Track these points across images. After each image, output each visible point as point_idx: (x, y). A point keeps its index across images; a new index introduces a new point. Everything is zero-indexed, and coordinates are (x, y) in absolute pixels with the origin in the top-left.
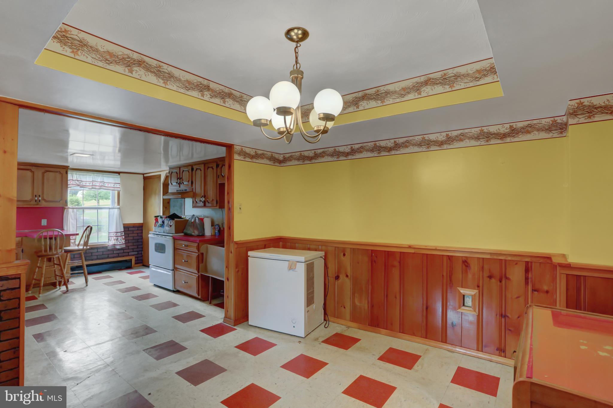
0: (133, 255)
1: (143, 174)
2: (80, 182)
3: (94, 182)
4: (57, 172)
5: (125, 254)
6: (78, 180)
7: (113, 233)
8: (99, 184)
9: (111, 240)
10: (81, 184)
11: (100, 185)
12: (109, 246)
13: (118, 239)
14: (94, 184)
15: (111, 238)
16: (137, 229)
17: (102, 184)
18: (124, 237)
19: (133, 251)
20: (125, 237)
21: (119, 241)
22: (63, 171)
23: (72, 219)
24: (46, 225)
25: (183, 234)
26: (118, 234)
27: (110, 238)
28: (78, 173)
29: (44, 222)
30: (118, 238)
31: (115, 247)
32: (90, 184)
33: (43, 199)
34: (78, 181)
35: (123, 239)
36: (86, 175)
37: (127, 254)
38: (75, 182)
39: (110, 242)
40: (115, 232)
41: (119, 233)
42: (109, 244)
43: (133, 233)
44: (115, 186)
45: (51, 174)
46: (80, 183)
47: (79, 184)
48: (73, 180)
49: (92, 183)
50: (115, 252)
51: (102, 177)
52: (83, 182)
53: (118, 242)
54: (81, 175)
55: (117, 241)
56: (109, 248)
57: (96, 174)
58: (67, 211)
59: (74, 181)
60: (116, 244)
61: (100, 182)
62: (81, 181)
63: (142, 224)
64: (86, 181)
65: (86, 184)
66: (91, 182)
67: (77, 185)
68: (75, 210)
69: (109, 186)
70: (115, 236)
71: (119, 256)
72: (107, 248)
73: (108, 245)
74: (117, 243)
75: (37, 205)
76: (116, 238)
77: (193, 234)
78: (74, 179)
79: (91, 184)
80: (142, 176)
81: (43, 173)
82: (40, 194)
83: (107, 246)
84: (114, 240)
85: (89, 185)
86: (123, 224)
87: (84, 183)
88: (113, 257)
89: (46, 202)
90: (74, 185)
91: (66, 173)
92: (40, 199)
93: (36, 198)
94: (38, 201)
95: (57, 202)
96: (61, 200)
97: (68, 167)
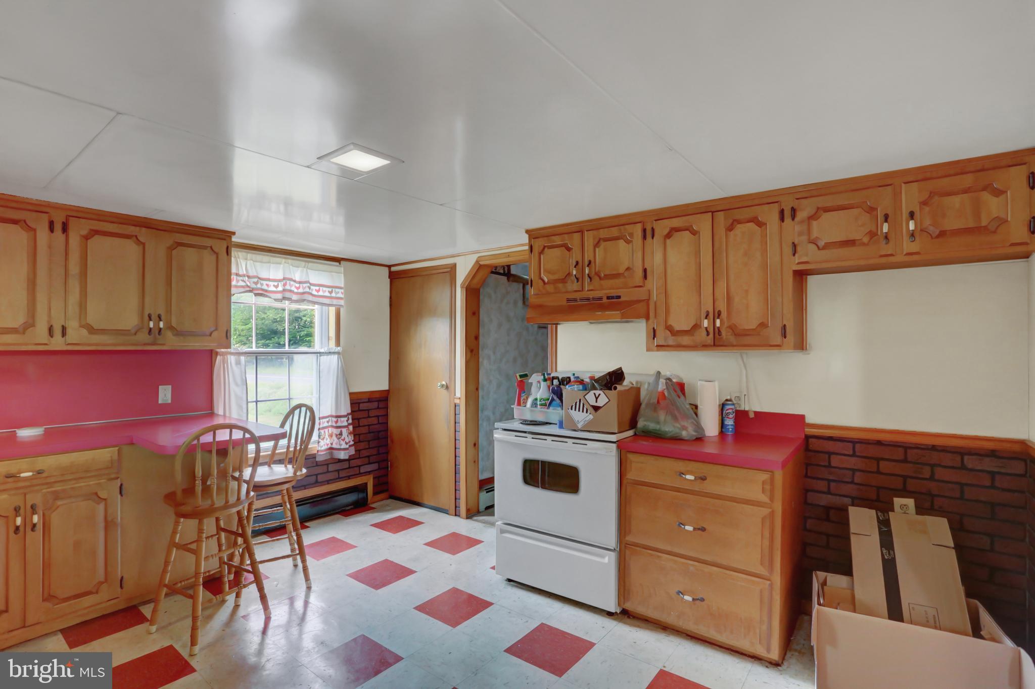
0: (369, 473)
1: (389, 267)
2: (255, 280)
3: (288, 282)
4: (205, 248)
5: (351, 472)
6: (251, 274)
7: (328, 419)
8: (298, 288)
9: (323, 439)
10: (259, 286)
11: (301, 290)
12: (319, 453)
13: (341, 434)
14: (288, 287)
15: (324, 431)
16: (375, 405)
17: (304, 288)
18: (351, 428)
19: (369, 463)
20: (353, 428)
21: (344, 440)
22: (220, 247)
23: (237, 385)
24: (169, 401)
25: (631, 433)
26: (342, 422)
27: (322, 431)
28: (249, 256)
29: (165, 394)
30: (341, 431)
31: (331, 454)
32: (277, 287)
33: (170, 327)
34: (249, 277)
35: (350, 433)
36: (269, 262)
37: (356, 470)
38: (243, 281)
39: (322, 443)
40: (332, 416)
41: (342, 419)
42: (320, 449)
43: (369, 417)
44: (333, 295)
45: (190, 256)
46: (256, 283)
47: (254, 286)
49: (285, 285)
50: (331, 468)
51: (305, 269)
52: (262, 282)
53: (343, 443)
54: (256, 262)
55: (338, 439)
56: (318, 459)
57: (291, 260)
58: (224, 362)
59: (241, 278)
60: (334, 446)
61: (300, 283)
62: (260, 278)
63: (388, 391)
64: (269, 280)
65: (268, 285)
66: (279, 281)
67: (248, 289)
68: (243, 358)
69: (321, 293)
70: (332, 426)
71: (340, 479)
72: (315, 458)
73: (318, 451)
74: (340, 445)
75: (154, 343)
76: (337, 431)
77: (684, 434)
78: (241, 273)
79: (280, 288)
80: (386, 270)
81: (171, 249)
82: (162, 311)
83: (316, 452)
84: (331, 436)
85: (274, 289)
86: (351, 394)
87: (265, 283)
88: (328, 482)
89: (174, 335)
90: (242, 290)
91: (228, 252)
92: (161, 325)
93: (151, 325)
94: (157, 332)
95: (204, 335)
96: (215, 330)
97: (231, 235)
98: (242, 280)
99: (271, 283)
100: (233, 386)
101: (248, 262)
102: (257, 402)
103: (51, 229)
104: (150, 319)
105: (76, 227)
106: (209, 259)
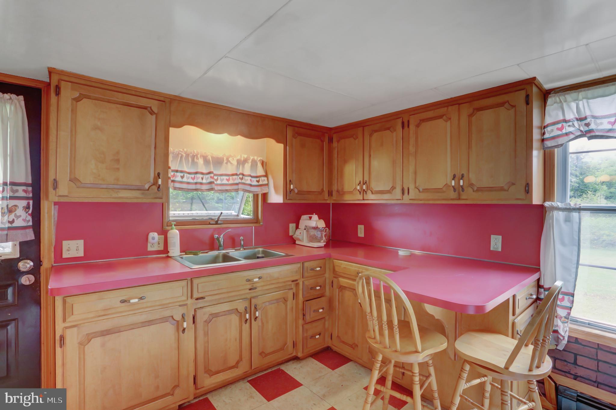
2: (588, 120)
4: (502, 104)
6: (583, 116)
10: (592, 128)
22: (518, 99)
23: (563, 244)
24: (500, 250)
28: (581, 96)
29: (495, 243)
33: (471, 185)
34: (579, 119)
38: (573, 126)
46: (589, 125)
47: (586, 129)
48: (565, 121)
52: (595, 121)
54: (593, 98)
59: (571, 124)
62: (594, 118)
65: (610, 123)
67: (579, 134)
68: (575, 215)
75: (459, 199)
81: (470, 116)
82: (465, 172)
87: (604, 120)
89: (474, 192)
90: (573, 136)
91: (528, 101)
92: (461, 183)
93: (453, 183)
94: (461, 189)
95: (502, 189)
96: (513, 184)
97: (531, 82)
100: (558, 246)
101: (580, 103)
103: (403, 127)
104: (453, 179)
105: (413, 121)
106: (504, 114)
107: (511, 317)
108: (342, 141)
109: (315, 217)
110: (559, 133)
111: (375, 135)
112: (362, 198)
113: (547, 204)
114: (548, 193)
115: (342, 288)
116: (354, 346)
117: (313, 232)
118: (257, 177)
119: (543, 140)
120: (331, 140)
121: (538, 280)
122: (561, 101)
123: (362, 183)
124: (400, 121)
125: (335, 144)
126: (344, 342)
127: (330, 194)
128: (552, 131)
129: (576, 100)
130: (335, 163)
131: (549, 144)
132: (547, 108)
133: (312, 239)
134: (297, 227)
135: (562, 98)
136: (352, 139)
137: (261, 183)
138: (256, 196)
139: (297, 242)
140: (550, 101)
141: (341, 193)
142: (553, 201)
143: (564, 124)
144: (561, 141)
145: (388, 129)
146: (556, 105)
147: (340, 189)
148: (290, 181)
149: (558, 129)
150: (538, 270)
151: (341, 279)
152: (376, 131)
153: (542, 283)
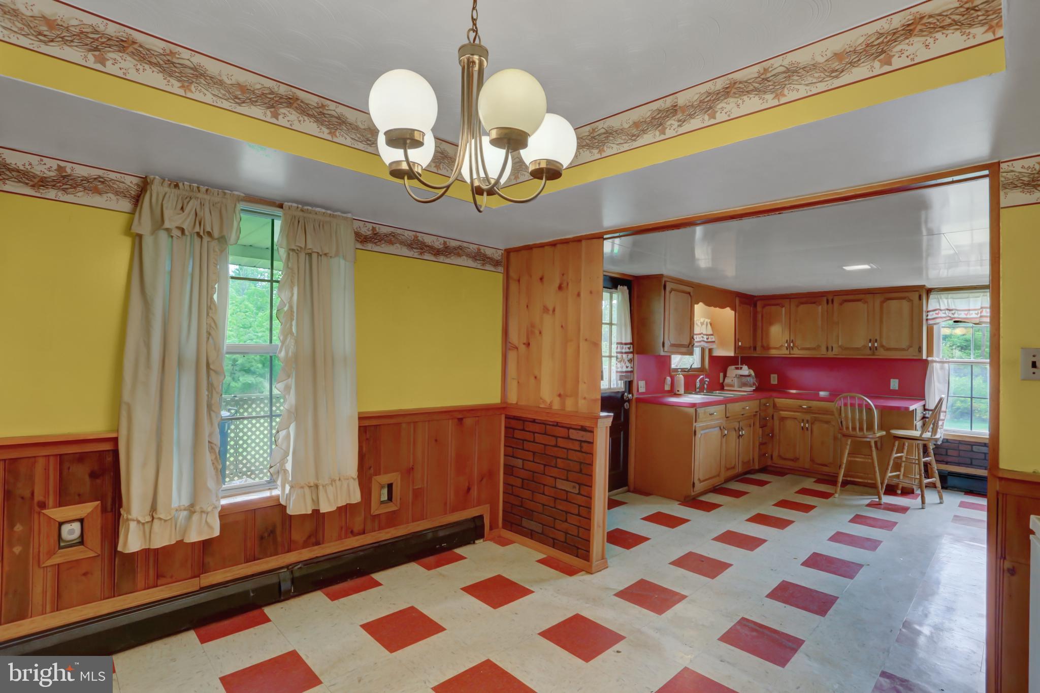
2: (954, 311)
4: (902, 298)
6: (951, 308)
10: (956, 315)
23: (939, 382)
24: (897, 388)
28: (950, 296)
29: (894, 384)
32: (976, 314)
33: (882, 346)
34: (952, 310)
36: (968, 297)
38: (945, 313)
45: (894, 304)
46: (953, 314)
47: (952, 316)
48: (941, 310)
54: (956, 299)
58: (932, 367)
59: (944, 312)
62: (958, 310)
64: (969, 310)
65: (966, 315)
66: (978, 309)
67: (949, 318)
68: (946, 365)
75: (873, 355)
78: (942, 308)
79: (979, 315)
81: (882, 302)
82: (877, 337)
85: (973, 316)
89: (885, 350)
90: (945, 319)
91: (920, 298)
92: (876, 345)
93: (870, 345)
94: (875, 349)
95: (903, 350)
96: (911, 347)
97: (923, 287)
98: (943, 313)
99: (963, 312)
100: (937, 384)
101: (949, 300)
102: (972, 398)
103: (828, 303)
104: (870, 342)
105: (837, 300)
106: (905, 304)
107: (915, 422)
108: (768, 308)
109: (745, 367)
110: (937, 316)
111: (802, 306)
112: (788, 353)
113: (929, 359)
114: (930, 352)
115: (783, 419)
116: (795, 460)
117: (744, 379)
118: (707, 335)
119: (927, 320)
120: (755, 306)
121: (924, 406)
122: (938, 298)
123: (789, 341)
124: (825, 299)
125: (759, 309)
126: (785, 459)
127: (755, 348)
128: (933, 314)
129: (947, 298)
130: (759, 324)
131: (930, 322)
132: (929, 301)
133: (744, 385)
134: (725, 376)
135: (939, 296)
136: (778, 308)
137: (709, 340)
138: (703, 350)
139: (725, 388)
140: (932, 296)
141: (767, 348)
142: (933, 357)
143: (940, 311)
144: (937, 321)
145: (814, 303)
146: (935, 300)
147: (765, 345)
148: (738, 339)
149: (936, 314)
150: (925, 400)
151: (782, 412)
152: (802, 303)
153: (927, 407)
